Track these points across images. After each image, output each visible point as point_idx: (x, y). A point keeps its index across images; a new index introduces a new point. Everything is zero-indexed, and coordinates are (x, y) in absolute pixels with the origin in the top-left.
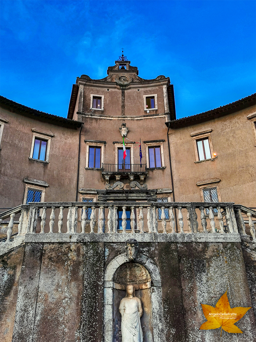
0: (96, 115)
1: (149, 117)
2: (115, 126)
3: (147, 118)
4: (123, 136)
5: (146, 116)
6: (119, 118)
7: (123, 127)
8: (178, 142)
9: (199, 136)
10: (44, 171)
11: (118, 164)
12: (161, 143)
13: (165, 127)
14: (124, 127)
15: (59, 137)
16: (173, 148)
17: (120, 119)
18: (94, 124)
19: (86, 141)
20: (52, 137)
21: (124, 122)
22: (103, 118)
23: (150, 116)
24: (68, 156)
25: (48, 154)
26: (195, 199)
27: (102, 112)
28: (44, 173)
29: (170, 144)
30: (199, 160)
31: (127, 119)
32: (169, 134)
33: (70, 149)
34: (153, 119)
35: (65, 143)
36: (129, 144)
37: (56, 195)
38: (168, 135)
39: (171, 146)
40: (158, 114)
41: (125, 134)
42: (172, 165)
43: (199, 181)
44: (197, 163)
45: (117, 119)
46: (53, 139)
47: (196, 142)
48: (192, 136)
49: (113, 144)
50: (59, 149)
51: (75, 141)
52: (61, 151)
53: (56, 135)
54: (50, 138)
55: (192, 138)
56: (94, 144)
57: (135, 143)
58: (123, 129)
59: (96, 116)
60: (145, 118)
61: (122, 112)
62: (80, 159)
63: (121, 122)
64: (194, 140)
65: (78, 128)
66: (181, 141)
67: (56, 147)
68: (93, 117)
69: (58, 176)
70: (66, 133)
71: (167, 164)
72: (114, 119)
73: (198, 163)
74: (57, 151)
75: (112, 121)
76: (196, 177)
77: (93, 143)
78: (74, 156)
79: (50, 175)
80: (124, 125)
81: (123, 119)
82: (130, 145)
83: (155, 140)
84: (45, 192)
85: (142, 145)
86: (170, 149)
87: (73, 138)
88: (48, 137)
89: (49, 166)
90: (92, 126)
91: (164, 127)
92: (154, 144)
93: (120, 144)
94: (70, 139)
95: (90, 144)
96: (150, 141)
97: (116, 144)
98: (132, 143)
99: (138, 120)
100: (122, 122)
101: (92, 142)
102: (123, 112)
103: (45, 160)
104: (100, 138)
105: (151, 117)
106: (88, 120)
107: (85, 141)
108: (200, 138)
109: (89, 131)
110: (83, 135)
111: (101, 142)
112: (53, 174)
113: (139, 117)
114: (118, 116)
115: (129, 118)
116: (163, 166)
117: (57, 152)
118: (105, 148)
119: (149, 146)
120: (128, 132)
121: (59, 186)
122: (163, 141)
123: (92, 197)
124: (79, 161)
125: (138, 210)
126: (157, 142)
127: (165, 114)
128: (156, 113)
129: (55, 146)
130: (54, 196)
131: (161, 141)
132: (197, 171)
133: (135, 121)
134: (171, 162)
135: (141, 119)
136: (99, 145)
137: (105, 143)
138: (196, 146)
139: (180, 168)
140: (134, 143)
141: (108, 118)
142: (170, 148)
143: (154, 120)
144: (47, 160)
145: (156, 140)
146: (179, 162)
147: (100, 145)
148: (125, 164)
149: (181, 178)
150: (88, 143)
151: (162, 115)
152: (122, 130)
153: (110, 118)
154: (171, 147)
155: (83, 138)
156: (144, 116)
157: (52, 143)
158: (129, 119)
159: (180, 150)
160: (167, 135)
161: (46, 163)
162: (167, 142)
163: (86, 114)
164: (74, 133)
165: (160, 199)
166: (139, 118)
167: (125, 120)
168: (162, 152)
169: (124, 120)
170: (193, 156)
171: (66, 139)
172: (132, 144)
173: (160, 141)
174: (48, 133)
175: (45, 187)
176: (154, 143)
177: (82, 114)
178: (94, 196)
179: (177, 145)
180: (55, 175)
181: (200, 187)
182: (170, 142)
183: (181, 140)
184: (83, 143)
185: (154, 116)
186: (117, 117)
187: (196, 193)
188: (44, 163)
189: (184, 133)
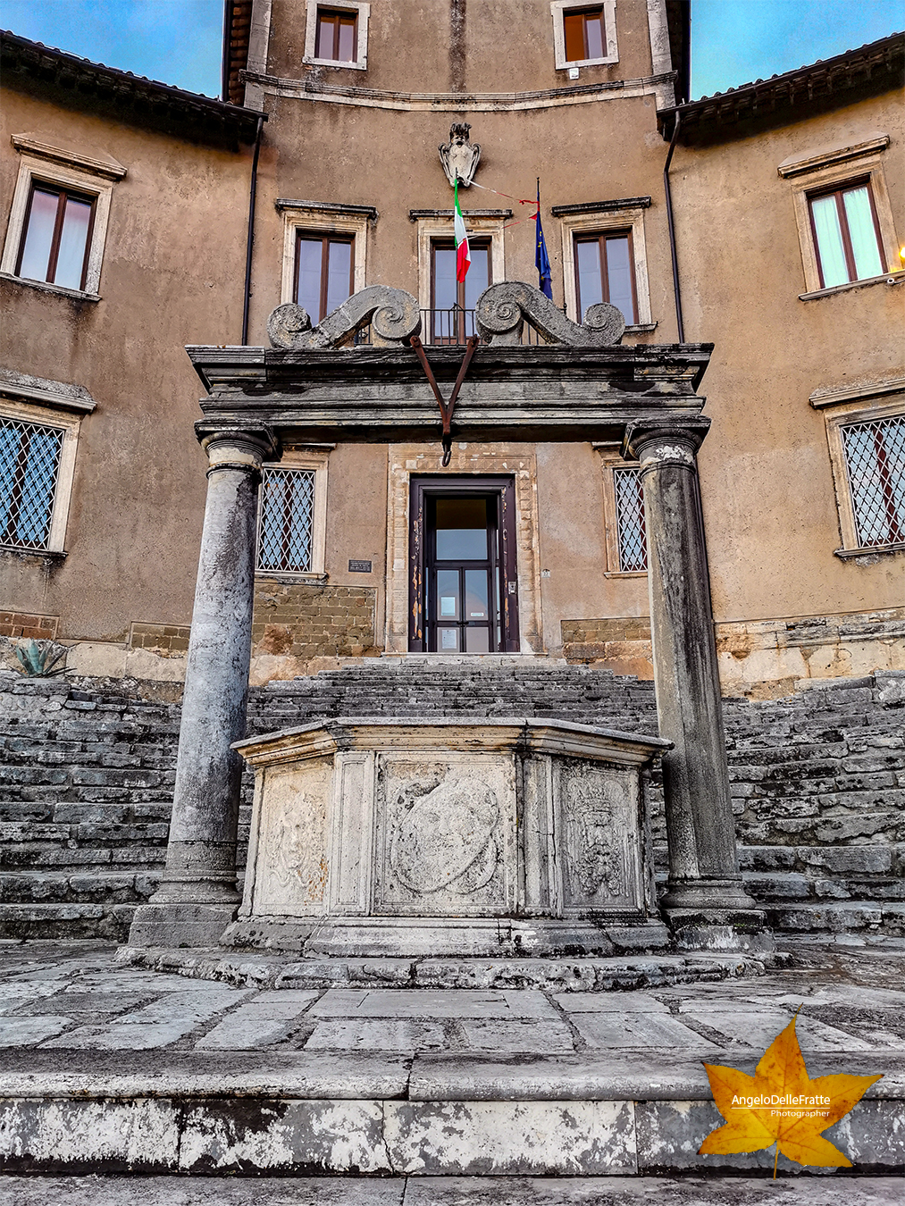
0: (331, 87)
1: (576, 98)
2: (420, 140)
3: (569, 100)
4: (453, 182)
5: (566, 95)
6: (438, 102)
7: (455, 141)
8: (719, 204)
9: (824, 173)
10: (76, 338)
11: (433, 310)
12: (634, 212)
13: (655, 140)
14: (460, 144)
15: (150, 181)
16: (690, 236)
17: (441, 107)
18: (322, 129)
19: (282, 206)
20: (118, 179)
21: (460, 121)
22: (365, 102)
23: (585, 93)
24: (195, 273)
25: (95, 258)
26: (802, 473)
27: (362, 76)
28: (76, 345)
29: (675, 216)
30: (822, 285)
31: (473, 107)
32: (672, 173)
33: (206, 239)
34: (598, 106)
35: (183, 212)
36: (483, 223)
37: (133, 452)
38: (667, 174)
39: (683, 226)
40: (622, 82)
41: (466, 174)
42: (685, 315)
43: (822, 385)
44: (812, 299)
45: (429, 106)
46: (123, 188)
47: (805, 203)
48: (786, 176)
49: (408, 223)
50: (149, 240)
51: (230, 203)
52: (160, 245)
53: (135, 172)
54: (107, 187)
55: (788, 183)
56: (322, 221)
57: (510, 216)
58: (455, 150)
59: (332, 93)
60: (562, 101)
61: (453, 78)
62: (252, 287)
63: (446, 122)
64: (797, 193)
65: (242, 146)
66: (733, 200)
67: (136, 229)
68: (317, 97)
69: (144, 364)
70: (189, 164)
71: (662, 313)
72: (417, 107)
73: (818, 299)
74: (144, 244)
75: (403, 118)
76: (805, 366)
77: (317, 216)
78: (225, 273)
79: (106, 359)
80: (461, 133)
81: (456, 107)
82: (488, 228)
83: (608, 202)
84: (79, 437)
85: (547, 222)
86: (678, 243)
87: (220, 191)
88: (95, 179)
89: (101, 313)
90: (310, 138)
91: (648, 144)
92: (599, 220)
93: (441, 221)
94: (203, 193)
95: (299, 219)
96: (584, 205)
97: (421, 222)
98: (498, 217)
99: (525, 111)
100: (451, 121)
101: (311, 210)
102: (458, 78)
103: (83, 286)
104: (348, 195)
105: (588, 98)
106: (295, 109)
107: (277, 206)
108: (826, 182)
109: (296, 163)
110: (272, 178)
111: (350, 211)
112: (122, 354)
113: (531, 99)
114: (432, 95)
115: (488, 101)
116: (645, 318)
117: (139, 252)
118: (370, 239)
119: (580, 228)
120: (479, 167)
121: (150, 409)
122: (646, 204)
123: (306, 461)
124: (249, 295)
125: (526, 522)
126: (617, 208)
127: (654, 82)
128: (612, 78)
129: (131, 222)
130: (124, 454)
131: (633, 206)
132: (813, 337)
133: (513, 116)
134: (683, 299)
135: (540, 109)
136: (342, 224)
137: (371, 215)
138: (808, 222)
139: (727, 326)
140: (506, 218)
141: (385, 104)
142: (677, 236)
143: (602, 110)
144: (91, 289)
145: (611, 202)
146: (723, 299)
147: (349, 228)
148: (464, 311)
149: (732, 373)
150: (292, 214)
151: (636, 86)
152: (450, 159)
153: (398, 106)
154: (685, 233)
155: (270, 192)
156: (557, 95)
157: (116, 211)
158: (483, 107)
159: (727, 245)
160: (661, 177)
161: (83, 300)
162: (662, 211)
163: (283, 81)
164: (228, 169)
165: (627, 473)
166: (529, 105)
167: (468, 116)
168: (640, 256)
169: (463, 113)
170: (789, 268)
171: (185, 195)
172: (499, 223)
173: (629, 205)
174: (95, 162)
175: (81, 412)
176: (601, 215)
177: (267, 84)
178: (317, 456)
179: (711, 223)
180: (131, 360)
181: (829, 415)
182: (675, 206)
183: (731, 194)
184: (267, 216)
185: (600, 91)
186: (430, 101)
187: (808, 441)
188: (76, 299)
189: (746, 164)
